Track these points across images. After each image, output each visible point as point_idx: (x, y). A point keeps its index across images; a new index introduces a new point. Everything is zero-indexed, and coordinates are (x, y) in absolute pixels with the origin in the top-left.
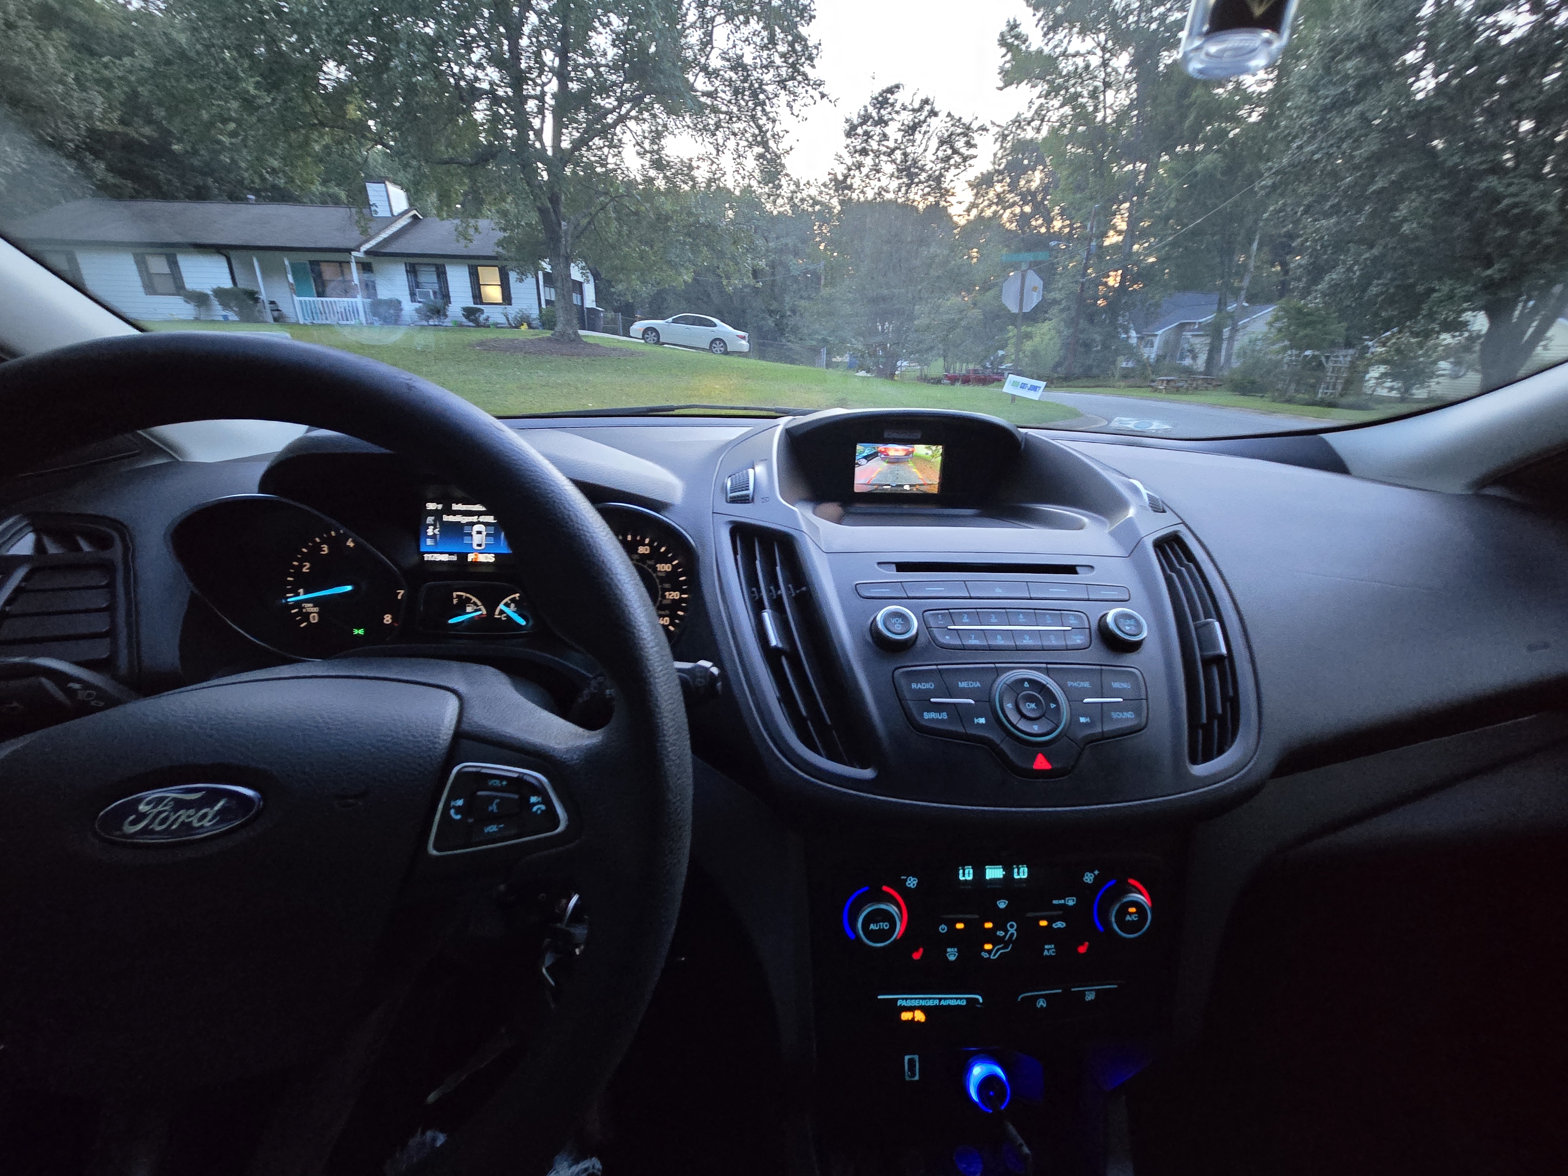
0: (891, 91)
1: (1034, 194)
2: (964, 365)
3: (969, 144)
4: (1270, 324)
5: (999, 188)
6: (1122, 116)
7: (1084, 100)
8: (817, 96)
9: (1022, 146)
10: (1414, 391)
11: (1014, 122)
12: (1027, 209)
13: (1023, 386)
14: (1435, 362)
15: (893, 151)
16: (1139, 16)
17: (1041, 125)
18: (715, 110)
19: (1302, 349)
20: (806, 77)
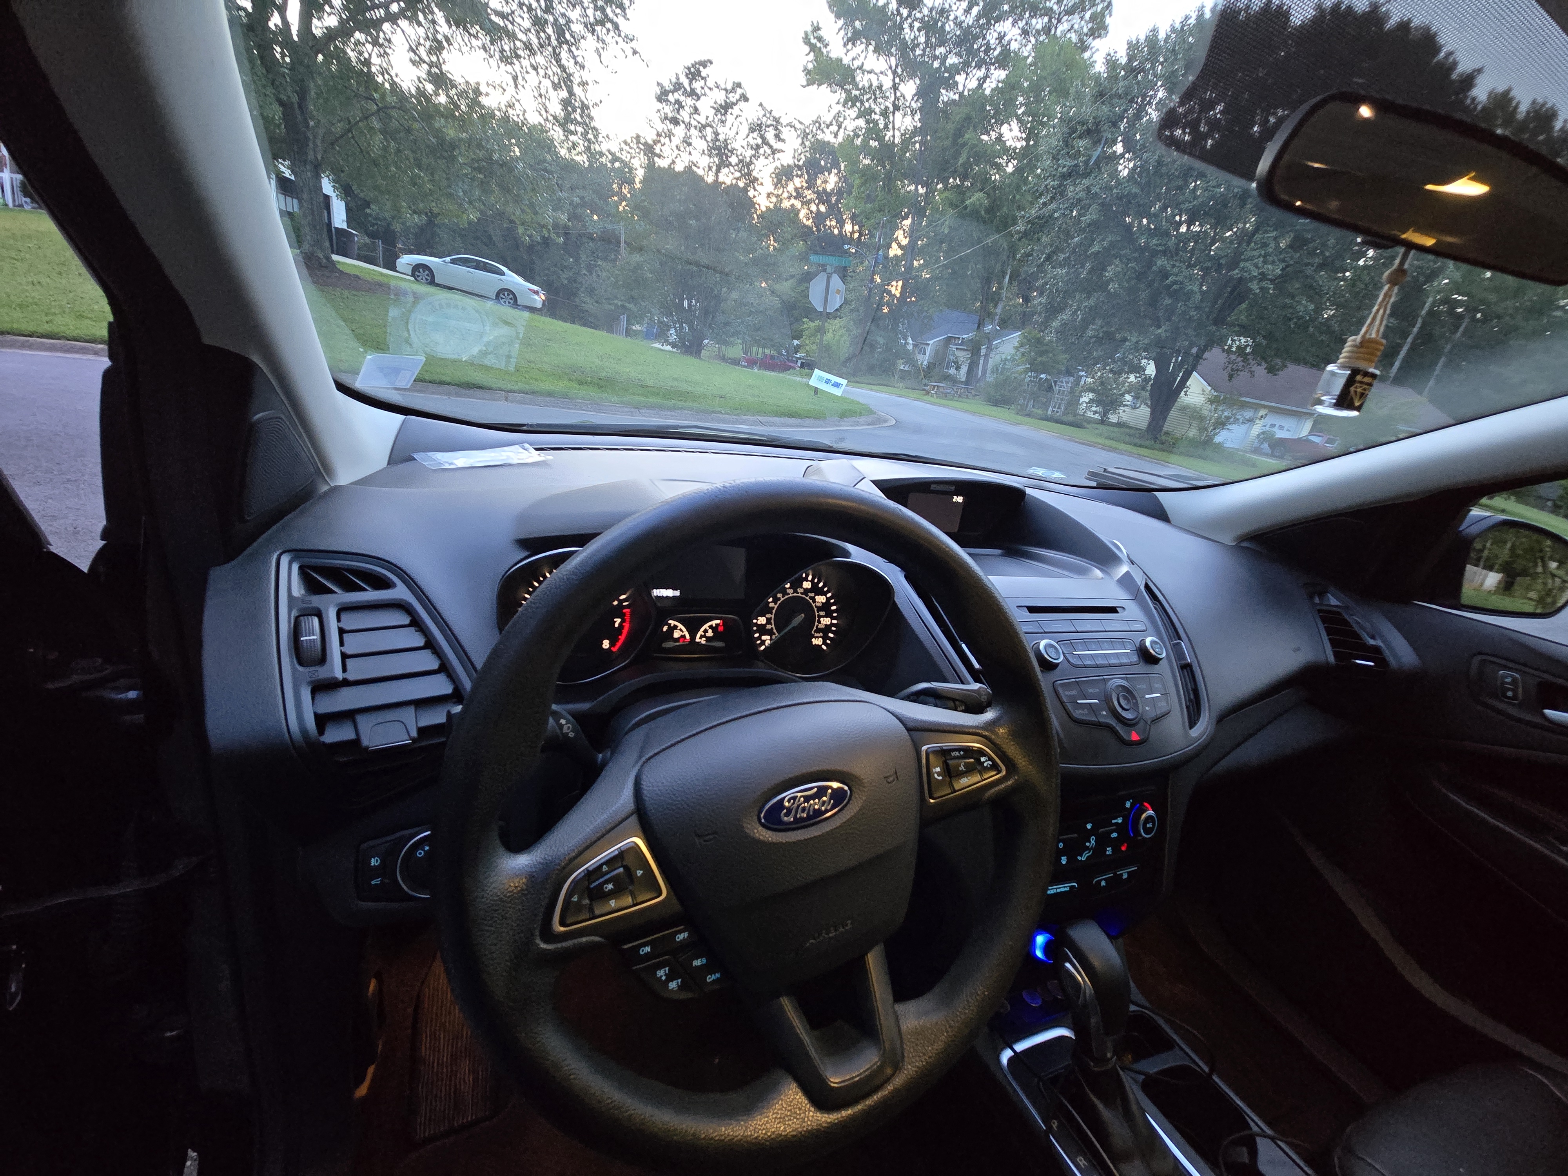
0: (704, 64)
1: (829, 195)
2: (760, 350)
3: (777, 137)
4: (1017, 348)
5: (798, 182)
6: (907, 140)
7: (877, 117)
8: (629, 52)
9: (821, 147)
10: (1110, 416)
11: (815, 122)
12: (823, 208)
13: (828, 381)
14: (1123, 395)
15: (704, 127)
16: (924, 50)
17: (838, 131)
18: (512, 36)
19: (1038, 372)
20: (616, 27)
